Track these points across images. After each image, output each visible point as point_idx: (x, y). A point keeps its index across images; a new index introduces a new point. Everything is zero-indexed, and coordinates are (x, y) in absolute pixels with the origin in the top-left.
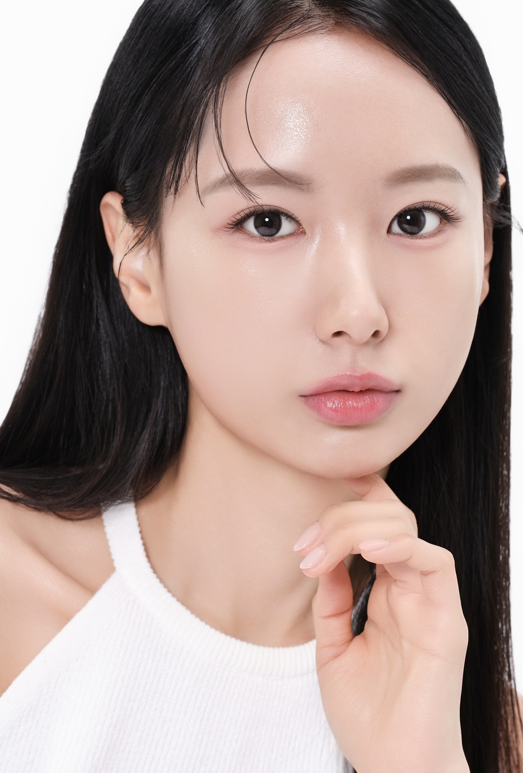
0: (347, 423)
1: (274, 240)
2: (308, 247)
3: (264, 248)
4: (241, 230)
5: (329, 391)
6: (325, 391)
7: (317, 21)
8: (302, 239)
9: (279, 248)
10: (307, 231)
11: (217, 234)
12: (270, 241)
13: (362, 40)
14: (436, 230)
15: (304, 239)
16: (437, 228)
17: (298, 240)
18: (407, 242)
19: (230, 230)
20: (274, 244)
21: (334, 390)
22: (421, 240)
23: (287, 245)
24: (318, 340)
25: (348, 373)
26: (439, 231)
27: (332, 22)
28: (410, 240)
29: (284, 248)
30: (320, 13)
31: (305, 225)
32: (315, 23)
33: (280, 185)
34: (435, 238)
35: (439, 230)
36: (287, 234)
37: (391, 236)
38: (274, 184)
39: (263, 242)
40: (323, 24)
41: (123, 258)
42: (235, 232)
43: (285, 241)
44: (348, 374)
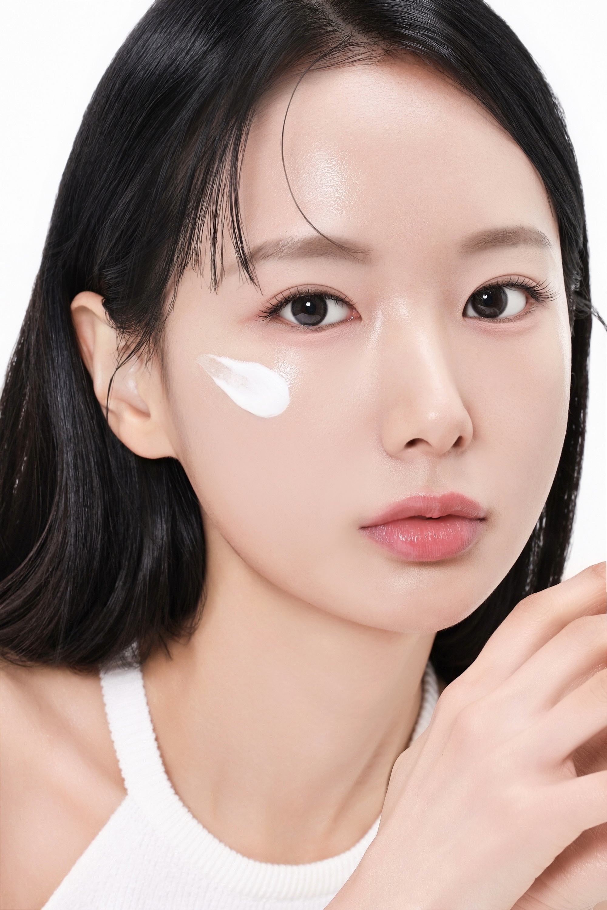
0: (426, 557)
1: (322, 329)
2: (365, 336)
3: (310, 340)
4: (277, 319)
5: (400, 517)
6: (395, 518)
7: (361, 49)
8: (357, 326)
9: (329, 338)
10: (363, 316)
11: (247, 325)
12: (318, 331)
13: (420, 73)
14: (522, 311)
15: (360, 327)
16: (524, 309)
17: (352, 328)
18: (487, 327)
19: (264, 319)
20: (323, 333)
21: (407, 516)
22: (506, 324)
23: (339, 335)
24: (384, 454)
25: (422, 494)
26: (527, 313)
27: (380, 51)
28: (491, 324)
29: (335, 338)
30: (365, 41)
31: (361, 309)
32: (360, 52)
33: (329, 256)
34: (522, 321)
35: (526, 311)
36: (337, 322)
37: (467, 320)
38: (321, 255)
39: (308, 333)
40: (369, 53)
41: (115, 373)
42: (270, 322)
43: (336, 330)
44: (422, 496)
